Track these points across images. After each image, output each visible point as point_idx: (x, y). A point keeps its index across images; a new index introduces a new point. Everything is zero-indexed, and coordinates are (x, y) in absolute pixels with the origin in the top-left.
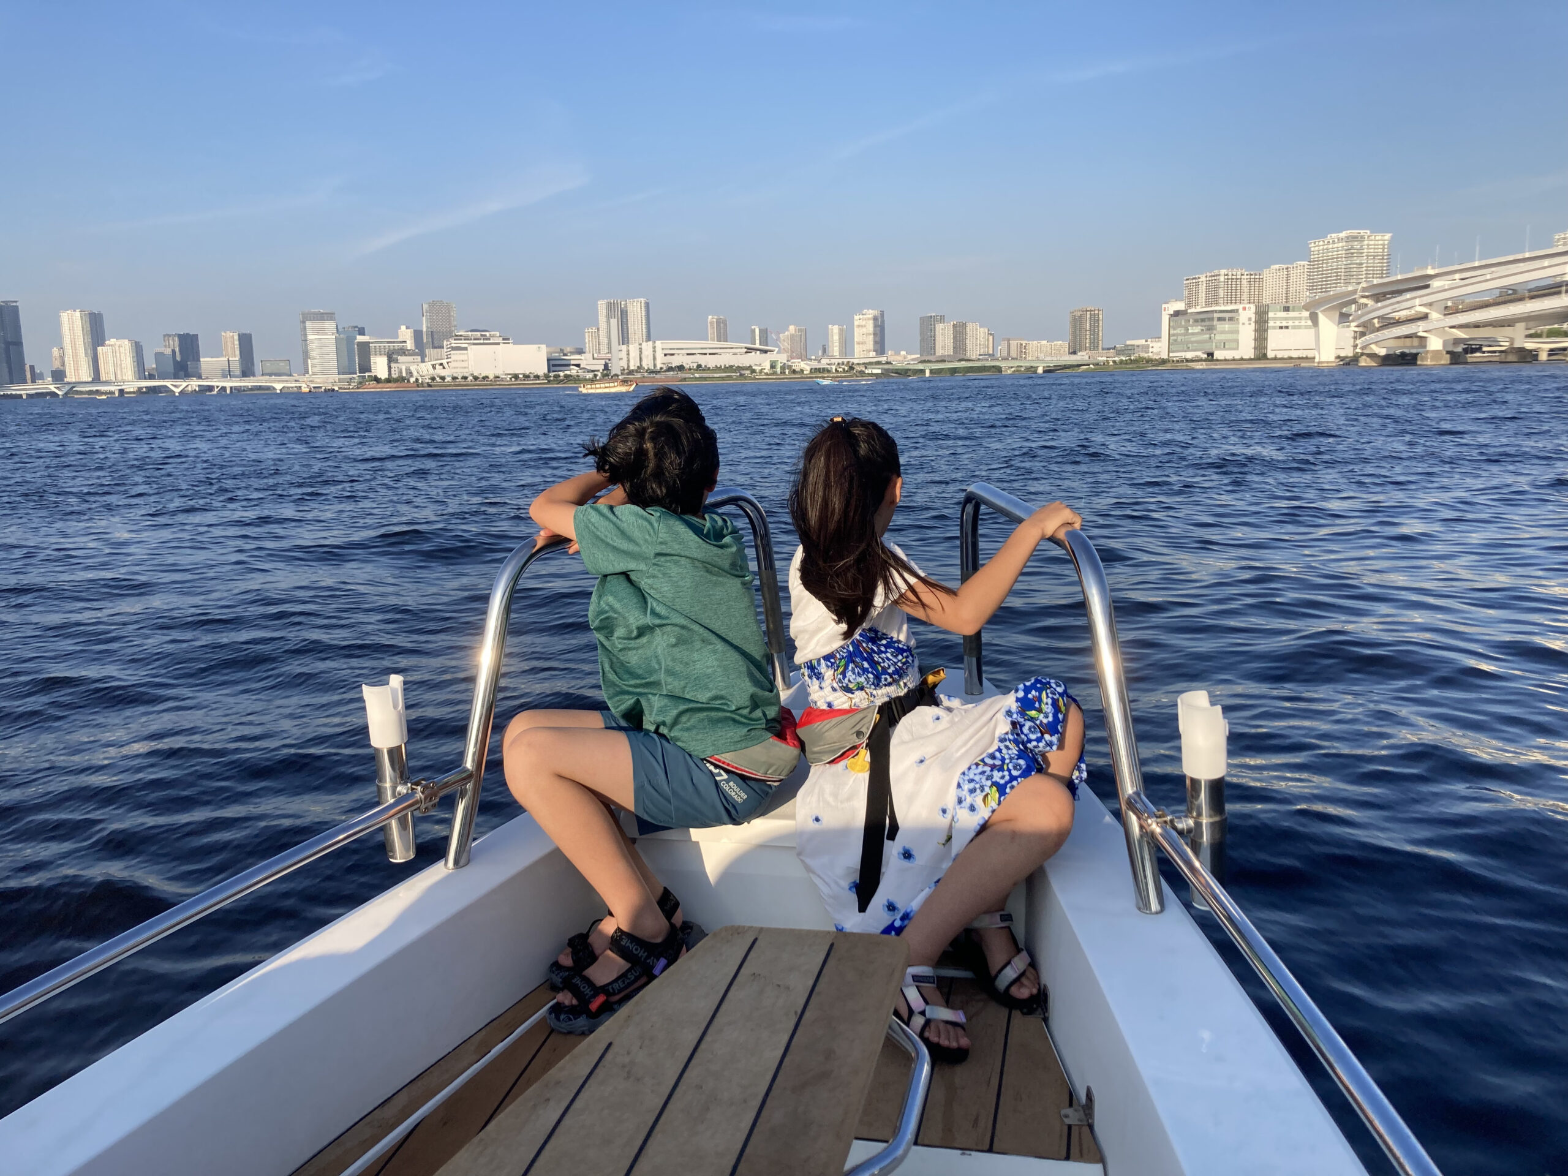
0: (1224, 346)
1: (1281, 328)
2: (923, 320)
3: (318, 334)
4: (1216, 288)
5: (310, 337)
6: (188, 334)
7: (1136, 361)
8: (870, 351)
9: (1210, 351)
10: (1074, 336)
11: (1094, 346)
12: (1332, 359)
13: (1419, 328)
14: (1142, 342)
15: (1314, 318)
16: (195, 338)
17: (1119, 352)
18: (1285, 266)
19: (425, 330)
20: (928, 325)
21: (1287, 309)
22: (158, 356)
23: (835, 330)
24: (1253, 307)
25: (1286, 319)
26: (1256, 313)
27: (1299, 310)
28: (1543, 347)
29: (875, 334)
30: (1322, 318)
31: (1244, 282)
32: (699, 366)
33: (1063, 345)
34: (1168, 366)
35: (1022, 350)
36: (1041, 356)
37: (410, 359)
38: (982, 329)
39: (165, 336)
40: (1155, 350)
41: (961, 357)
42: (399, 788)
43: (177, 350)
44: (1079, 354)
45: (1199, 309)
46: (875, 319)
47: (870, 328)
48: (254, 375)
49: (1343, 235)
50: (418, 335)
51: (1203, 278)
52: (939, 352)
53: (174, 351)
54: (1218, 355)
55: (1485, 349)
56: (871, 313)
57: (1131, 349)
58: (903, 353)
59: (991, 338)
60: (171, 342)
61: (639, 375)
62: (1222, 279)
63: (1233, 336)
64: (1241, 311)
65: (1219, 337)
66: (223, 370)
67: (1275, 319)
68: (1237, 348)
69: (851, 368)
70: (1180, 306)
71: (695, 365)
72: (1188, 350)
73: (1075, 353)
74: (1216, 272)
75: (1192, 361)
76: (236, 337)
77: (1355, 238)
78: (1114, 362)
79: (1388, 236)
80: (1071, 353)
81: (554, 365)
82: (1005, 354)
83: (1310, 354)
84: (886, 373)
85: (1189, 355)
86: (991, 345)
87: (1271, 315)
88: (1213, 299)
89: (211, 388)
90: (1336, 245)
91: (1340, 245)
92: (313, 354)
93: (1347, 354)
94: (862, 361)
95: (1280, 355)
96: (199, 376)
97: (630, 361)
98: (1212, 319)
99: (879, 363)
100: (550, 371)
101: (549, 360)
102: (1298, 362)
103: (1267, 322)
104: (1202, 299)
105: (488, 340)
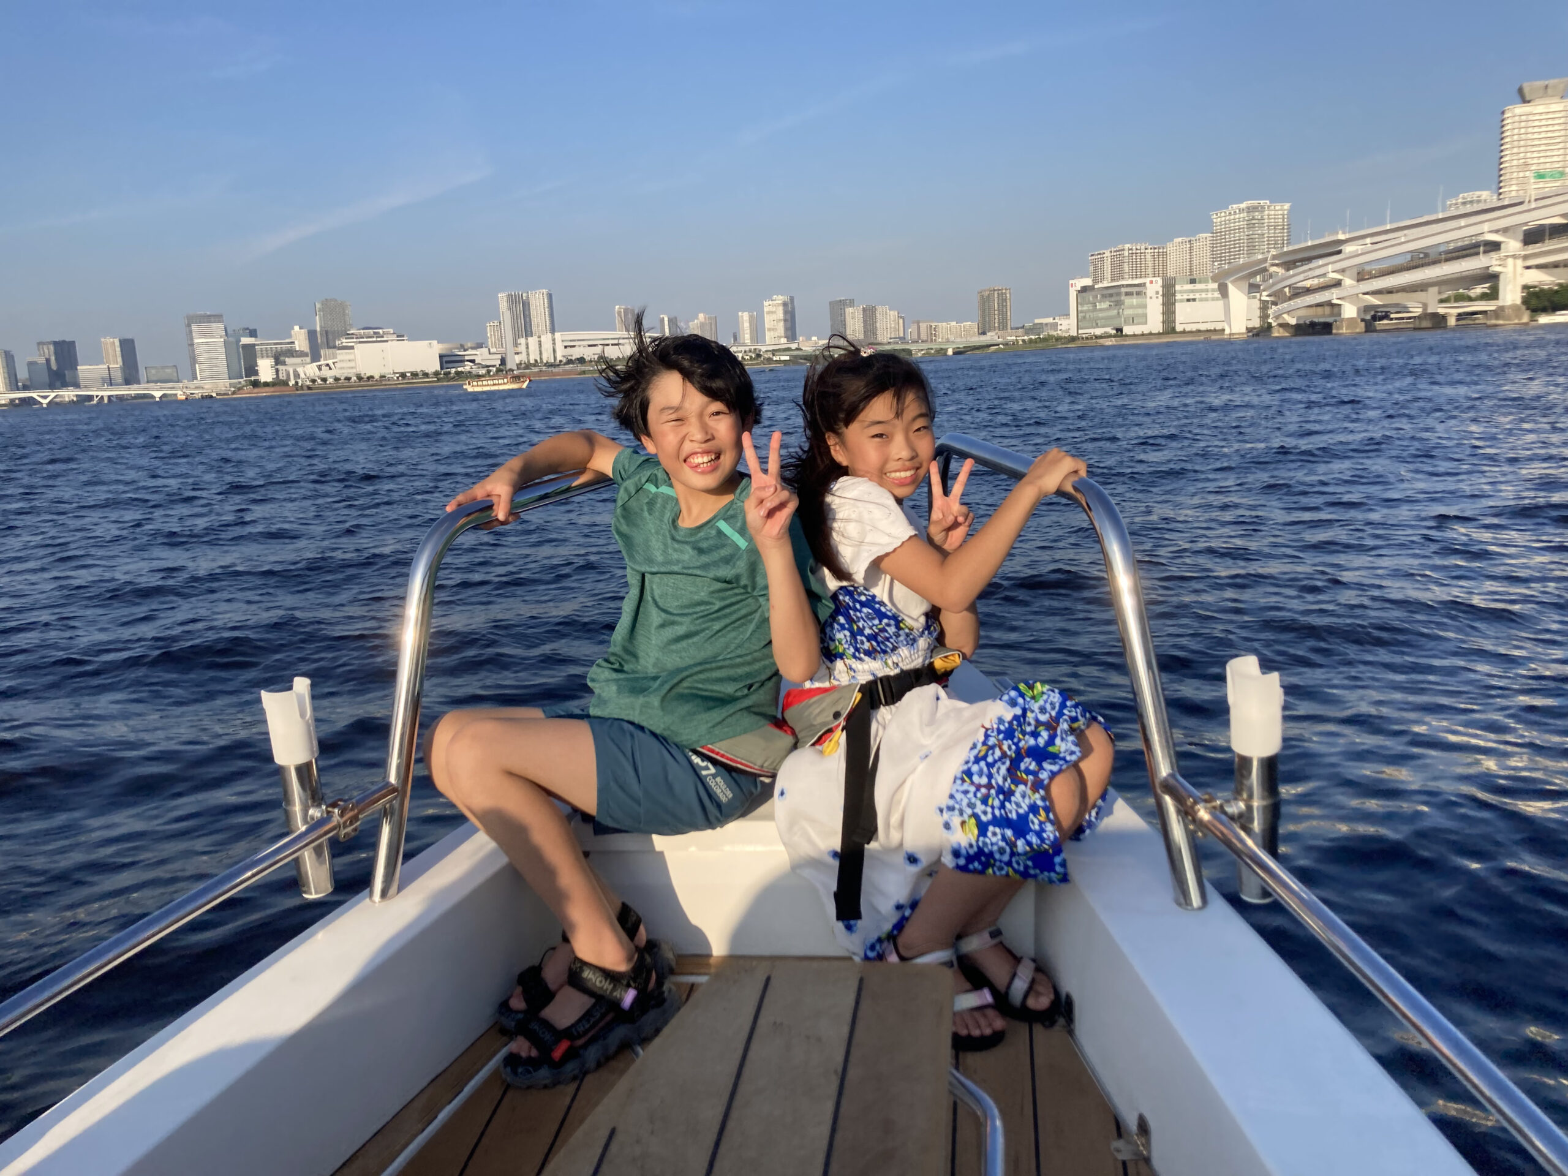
0: (1132, 321)
1: (1188, 300)
2: (832, 304)
3: (205, 337)
4: (1121, 263)
5: (196, 341)
6: (64, 342)
7: (1045, 340)
8: (780, 337)
9: (1118, 326)
10: (983, 315)
11: (1003, 326)
12: (1244, 330)
13: (1333, 295)
14: (1050, 320)
15: (1223, 291)
16: (71, 345)
17: (1028, 331)
18: (1188, 239)
19: (318, 329)
20: (838, 308)
21: (1193, 281)
22: (31, 364)
23: (745, 316)
24: (1160, 280)
25: (1192, 291)
26: (1163, 287)
27: (1206, 281)
28: (1451, 312)
29: (785, 321)
30: (1231, 288)
31: (1149, 257)
33: (972, 325)
34: (1078, 344)
35: (932, 333)
36: (952, 338)
37: (298, 360)
38: (892, 313)
39: (39, 344)
40: (1063, 328)
41: (870, 342)
42: (311, 812)
43: (53, 358)
44: (989, 334)
45: (1106, 284)
46: (785, 304)
47: (780, 315)
48: (138, 383)
49: (1243, 205)
50: (312, 335)
51: (1108, 254)
53: (48, 361)
54: (1128, 330)
55: (1392, 316)
56: (780, 299)
57: (1037, 328)
58: (814, 338)
59: (901, 321)
60: (46, 351)
61: (536, 370)
62: (1126, 253)
63: (1140, 311)
64: (1148, 285)
65: (1128, 312)
66: (103, 379)
67: (1181, 292)
68: (1146, 323)
69: (759, 356)
70: (1088, 282)
72: (1097, 326)
73: (984, 333)
74: (1120, 247)
75: (1101, 337)
76: (117, 343)
77: (1255, 209)
78: (1023, 341)
79: (1287, 206)
80: (979, 334)
81: (447, 362)
82: (915, 337)
83: (1219, 326)
84: (794, 360)
85: (1098, 331)
86: (901, 329)
87: (1178, 287)
88: (1117, 274)
89: (91, 398)
90: (1237, 216)
91: (1242, 215)
92: (201, 358)
93: (1257, 325)
94: (771, 348)
95: (1188, 328)
96: (77, 385)
97: (528, 355)
98: (1119, 294)
99: (789, 349)
100: (442, 368)
101: (441, 357)
102: (1207, 335)
103: (1174, 295)
104: (1108, 274)
105: (379, 338)
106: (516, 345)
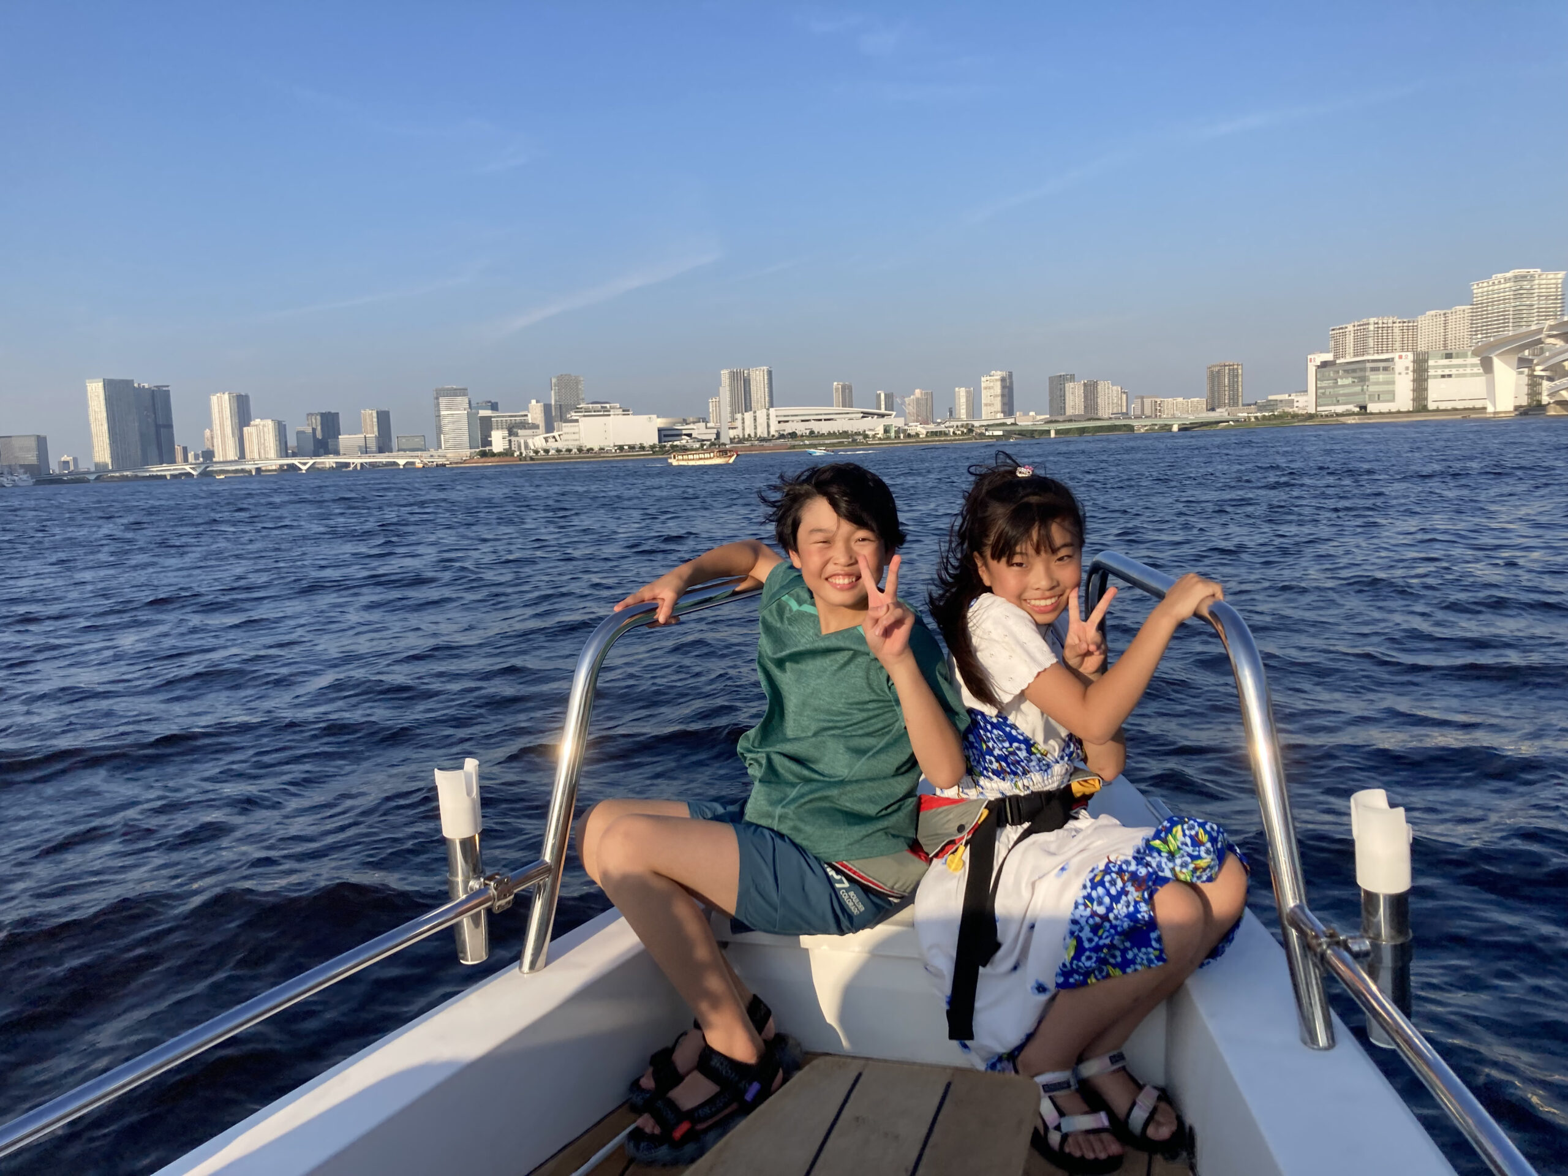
0: (1378, 398)
1: (1443, 376)
2: (1051, 379)
3: (450, 409)
4: (1366, 337)
5: (443, 413)
6: (330, 413)
7: (1280, 417)
8: (996, 412)
9: (1363, 404)
10: (1212, 391)
11: (1234, 402)
12: (1512, 409)
14: (1286, 397)
15: (1487, 366)
16: (335, 416)
17: (1261, 408)
18: (1442, 312)
19: (553, 403)
20: (1057, 386)
21: (1449, 356)
22: (300, 433)
23: (962, 393)
24: (1410, 356)
25: (1448, 367)
26: (1414, 362)
27: (1464, 355)
29: (1003, 396)
30: (1497, 363)
31: (1396, 330)
32: (812, 432)
33: (1200, 402)
34: (1317, 421)
35: (1157, 409)
36: (1177, 413)
37: (529, 432)
38: (1115, 388)
39: (308, 415)
40: (1300, 405)
41: (1090, 416)
42: (471, 883)
43: (319, 428)
44: (1218, 410)
45: (1349, 359)
46: (1003, 380)
47: (998, 389)
48: (391, 451)
49: (1510, 274)
50: (547, 408)
51: (1350, 328)
52: (1069, 412)
53: (314, 430)
54: (1372, 408)
56: (998, 375)
57: (1270, 405)
58: (1032, 413)
59: (1124, 396)
60: (314, 421)
61: (748, 444)
62: (1371, 327)
63: (1389, 388)
64: (1397, 359)
65: (1372, 389)
66: (360, 447)
67: (1436, 367)
68: (1393, 400)
69: (970, 431)
70: (1329, 357)
71: (808, 432)
72: (1338, 403)
73: (1213, 409)
74: (1365, 321)
75: (1342, 415)
76: (375, 415)
77: (1523, 278)
78: (1256, 418)
79: (1561, 275)
80: (1208, 410)
81: (665, 436)
82: (1139, 412)
83: (1479, 404)
84: (1008, 435)
85: (1340, 409)
86: (1124, 404)
87: (1431, 363)
88: (1361, 349)
89: (347, 465)
90: (1502, 286)
91: (1508, 285)
92: (446, 429)
93: (1525, 403)
94: (985, 423)
95: (1443, 406)
96: (337, 453)
97: (744, 429)
98: (1364, 370)
99: (1004, 424)
100: (660, 441)
101: (660, 430)
102: (1466, 414)
103: (1427, 371)
104: (1350, 349)
105: (606, 412)
106: (734, 420)
